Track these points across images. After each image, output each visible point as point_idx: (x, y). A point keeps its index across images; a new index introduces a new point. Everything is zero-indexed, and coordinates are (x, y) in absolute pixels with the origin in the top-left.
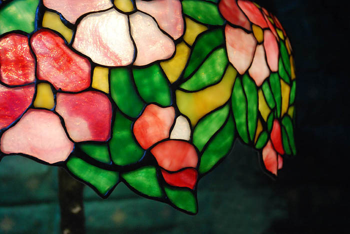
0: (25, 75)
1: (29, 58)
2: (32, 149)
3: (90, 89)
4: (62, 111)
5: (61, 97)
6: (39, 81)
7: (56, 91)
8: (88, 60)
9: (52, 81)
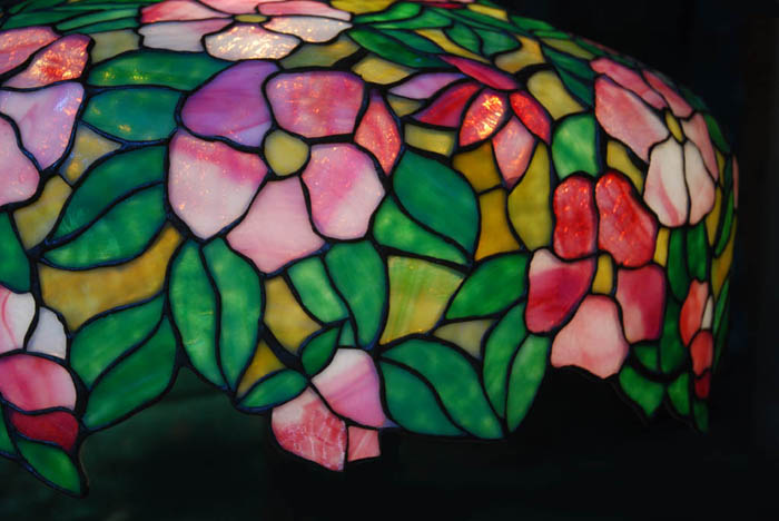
0: (583, 242)
1: (589, 216)
2: (585, 356)
3: (652, 263)
4: (620, 296)
5: (621, 274)
6: (600, 252)
7: (617, 267)
8: (653, 217)
9: (612, 251)
